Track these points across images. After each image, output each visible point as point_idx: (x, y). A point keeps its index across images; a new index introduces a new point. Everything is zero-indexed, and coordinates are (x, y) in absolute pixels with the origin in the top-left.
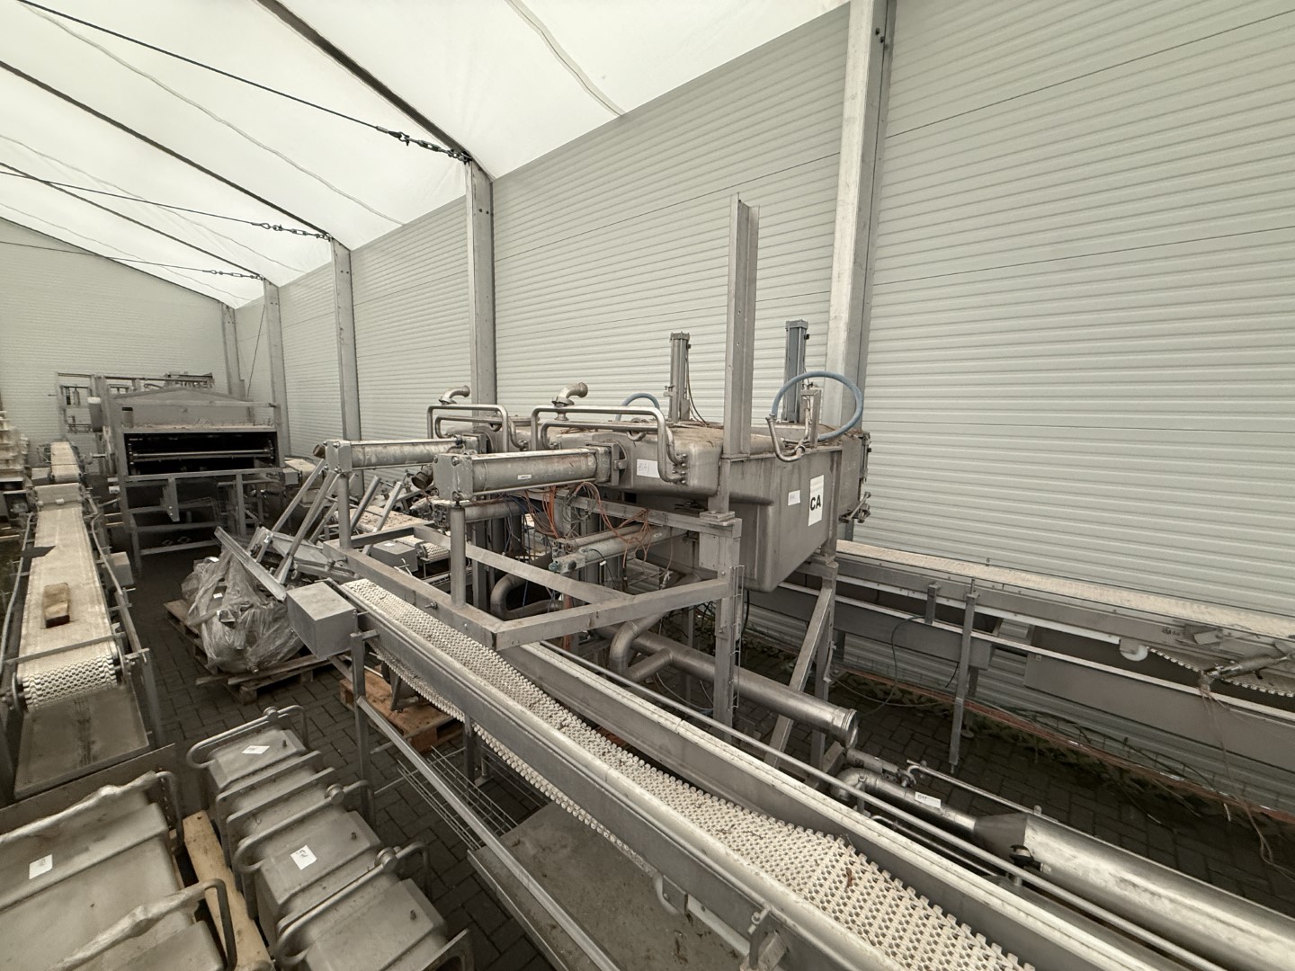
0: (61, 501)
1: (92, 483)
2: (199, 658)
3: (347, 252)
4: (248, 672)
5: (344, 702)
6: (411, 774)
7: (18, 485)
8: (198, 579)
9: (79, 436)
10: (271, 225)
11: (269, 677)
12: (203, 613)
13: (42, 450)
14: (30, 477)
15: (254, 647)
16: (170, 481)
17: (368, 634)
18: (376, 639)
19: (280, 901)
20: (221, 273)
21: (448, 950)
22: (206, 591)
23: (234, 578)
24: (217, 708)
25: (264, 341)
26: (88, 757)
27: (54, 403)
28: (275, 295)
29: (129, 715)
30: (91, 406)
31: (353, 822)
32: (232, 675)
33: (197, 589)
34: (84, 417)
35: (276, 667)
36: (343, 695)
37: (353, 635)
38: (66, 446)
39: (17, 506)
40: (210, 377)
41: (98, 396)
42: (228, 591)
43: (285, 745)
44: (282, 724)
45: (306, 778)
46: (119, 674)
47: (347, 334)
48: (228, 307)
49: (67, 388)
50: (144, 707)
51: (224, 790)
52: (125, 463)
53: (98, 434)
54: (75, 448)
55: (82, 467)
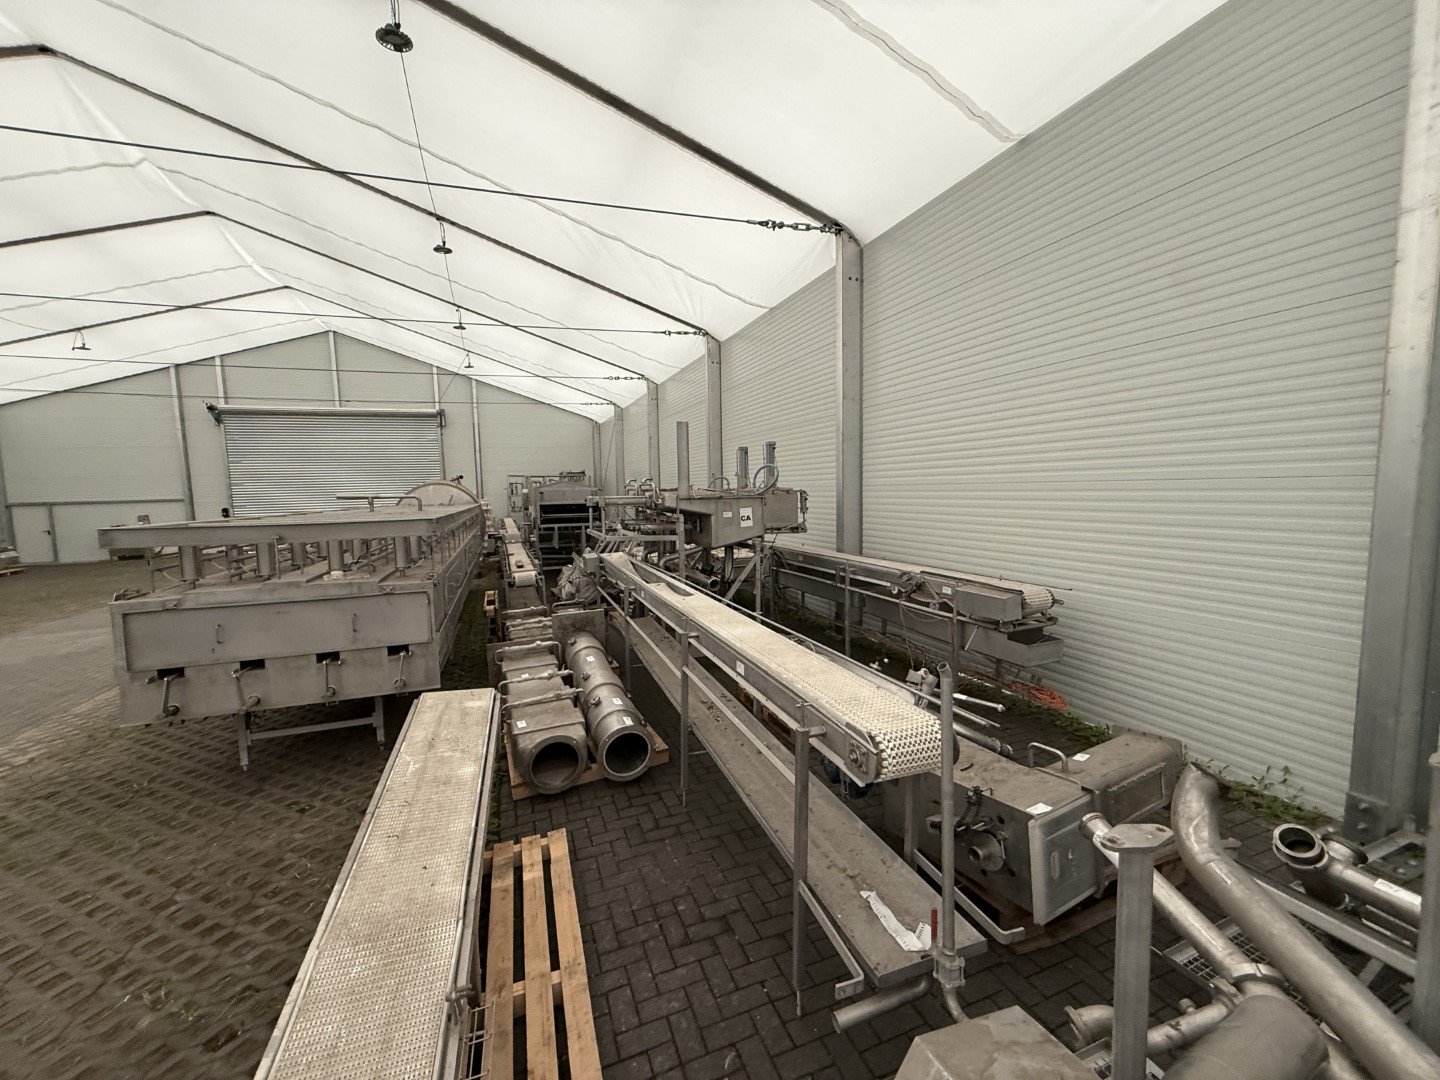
9: (517, 513)
16: (556, 528)
28: (656, 390)
30: (523, 495)
34: (519, 502)
38: (511, 518)
39: (498, 542)
40: (583, 473)
41: (527, 488)
48: (597, 424)
49: (512, 484)
52: (539, 522)
53: (527, 509)
54: (514, 521)
55: (519, 530)
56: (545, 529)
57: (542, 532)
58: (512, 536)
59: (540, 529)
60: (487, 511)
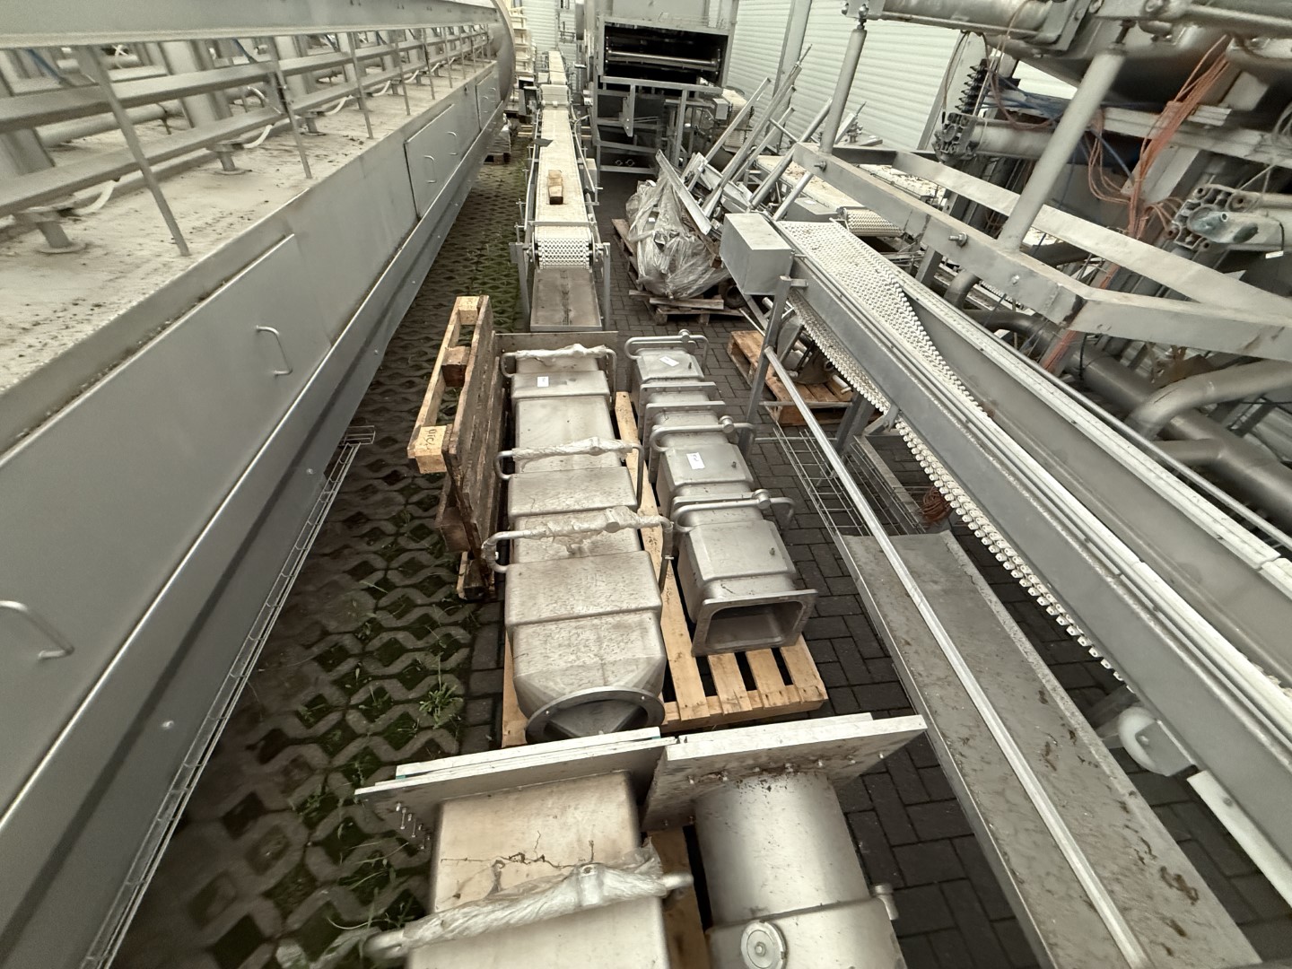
0: (556, 103)
4: (665, 297)
5: (729, 352)
6: (786, 438)
7: (530, 84)
8: (639, 200)
9: (566, 45)
11: (677, 308)
12: (640, 233)
13: (544, 58)
14: (538, 77)
15: (674, 275)
16: (632, 87)
17: (798, 283)
18: (801, 292)
19: (677, 483)
21: (797, 596)
22: (644, 213)
23: (666, 207)
24: (639, 320)
26: (567, 319)
29: (590, 298)
30: (578, 7)
31: (733, 454)
32: (654, 296)
33: (637, 210)
34: (572, 22)
35: (684, 301)
36: (730, 346)
37: (782, 278)
38: (558, 54)
39: (530, 102)
42: (660, 216)
43: (690, 367)
44: (689, 348)
45: (701, 400)
46: (591, 257)
50: (600, 296)
51: (646, 382)
52: (601, 70)
53: (580, 37)
54: (563, 58)
55: (568, 76)
56: (610, 86)
57: (605, 92)
58: (554, 95)
59: (600, 86)
60: (521, 33)
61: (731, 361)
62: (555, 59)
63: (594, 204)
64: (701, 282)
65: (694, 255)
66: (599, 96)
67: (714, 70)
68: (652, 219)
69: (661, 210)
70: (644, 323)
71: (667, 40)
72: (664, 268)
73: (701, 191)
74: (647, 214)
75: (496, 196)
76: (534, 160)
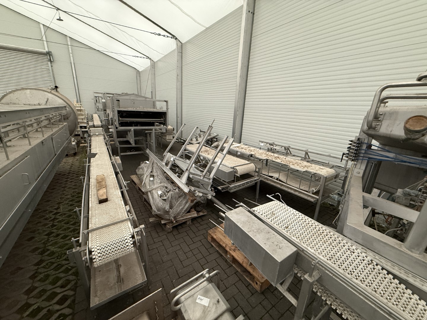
0: (97, 134)
1: (105, 128)
2: (145, 202)
3: (181, 44)
4: (169, 220)
5: (211, 243)
7: (85, 127)
8: (143, 170)
9: (100, 112)
10: (157, 33)
11: (176, 222)
12: (148, 187)
13: (91, 116)
14: (88, 124)
15: (172, 210)
16: (132, 130)
20: (138, 57)
22: (147, 176)
23: (157, 172)
25: (150, 81)
27: (93, 101)
28: (154, 64)
30: (103, 102)
32: (163, 220)
33: (143, 174)
34: (101, 107)
35: (179, 218)
36: (210, 239)
38: (96, 115)
39: (85, 135)
41: (104, 99)
42: (155, 177)
43: (219, 301)
47: (180, 77)
48: (138, 71)
49: (96, 97)
52: (117, 124)
53: (105, 110)
54: (99, 116)
55: (101, 122)
60: (80, 110)
61: (212, 246)
62: (96, 116)
63: (126, 189)
64: (186, 207)
65: (179, 197)
66: (117, 131)
67: (163, 122)
68: (152, 179)
69: (155, 174)
70: (161, 234)
71: (142, 113)
72: (167, 207)
73: (175, 168)
74: (149, 176)
75: (69, 173)
76: (87, 164)
